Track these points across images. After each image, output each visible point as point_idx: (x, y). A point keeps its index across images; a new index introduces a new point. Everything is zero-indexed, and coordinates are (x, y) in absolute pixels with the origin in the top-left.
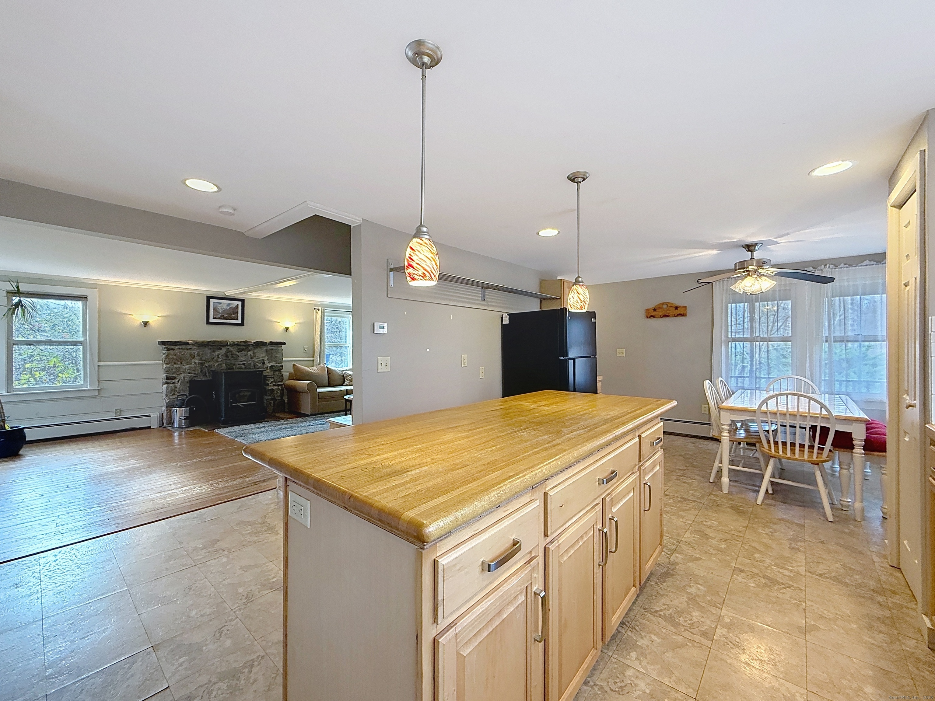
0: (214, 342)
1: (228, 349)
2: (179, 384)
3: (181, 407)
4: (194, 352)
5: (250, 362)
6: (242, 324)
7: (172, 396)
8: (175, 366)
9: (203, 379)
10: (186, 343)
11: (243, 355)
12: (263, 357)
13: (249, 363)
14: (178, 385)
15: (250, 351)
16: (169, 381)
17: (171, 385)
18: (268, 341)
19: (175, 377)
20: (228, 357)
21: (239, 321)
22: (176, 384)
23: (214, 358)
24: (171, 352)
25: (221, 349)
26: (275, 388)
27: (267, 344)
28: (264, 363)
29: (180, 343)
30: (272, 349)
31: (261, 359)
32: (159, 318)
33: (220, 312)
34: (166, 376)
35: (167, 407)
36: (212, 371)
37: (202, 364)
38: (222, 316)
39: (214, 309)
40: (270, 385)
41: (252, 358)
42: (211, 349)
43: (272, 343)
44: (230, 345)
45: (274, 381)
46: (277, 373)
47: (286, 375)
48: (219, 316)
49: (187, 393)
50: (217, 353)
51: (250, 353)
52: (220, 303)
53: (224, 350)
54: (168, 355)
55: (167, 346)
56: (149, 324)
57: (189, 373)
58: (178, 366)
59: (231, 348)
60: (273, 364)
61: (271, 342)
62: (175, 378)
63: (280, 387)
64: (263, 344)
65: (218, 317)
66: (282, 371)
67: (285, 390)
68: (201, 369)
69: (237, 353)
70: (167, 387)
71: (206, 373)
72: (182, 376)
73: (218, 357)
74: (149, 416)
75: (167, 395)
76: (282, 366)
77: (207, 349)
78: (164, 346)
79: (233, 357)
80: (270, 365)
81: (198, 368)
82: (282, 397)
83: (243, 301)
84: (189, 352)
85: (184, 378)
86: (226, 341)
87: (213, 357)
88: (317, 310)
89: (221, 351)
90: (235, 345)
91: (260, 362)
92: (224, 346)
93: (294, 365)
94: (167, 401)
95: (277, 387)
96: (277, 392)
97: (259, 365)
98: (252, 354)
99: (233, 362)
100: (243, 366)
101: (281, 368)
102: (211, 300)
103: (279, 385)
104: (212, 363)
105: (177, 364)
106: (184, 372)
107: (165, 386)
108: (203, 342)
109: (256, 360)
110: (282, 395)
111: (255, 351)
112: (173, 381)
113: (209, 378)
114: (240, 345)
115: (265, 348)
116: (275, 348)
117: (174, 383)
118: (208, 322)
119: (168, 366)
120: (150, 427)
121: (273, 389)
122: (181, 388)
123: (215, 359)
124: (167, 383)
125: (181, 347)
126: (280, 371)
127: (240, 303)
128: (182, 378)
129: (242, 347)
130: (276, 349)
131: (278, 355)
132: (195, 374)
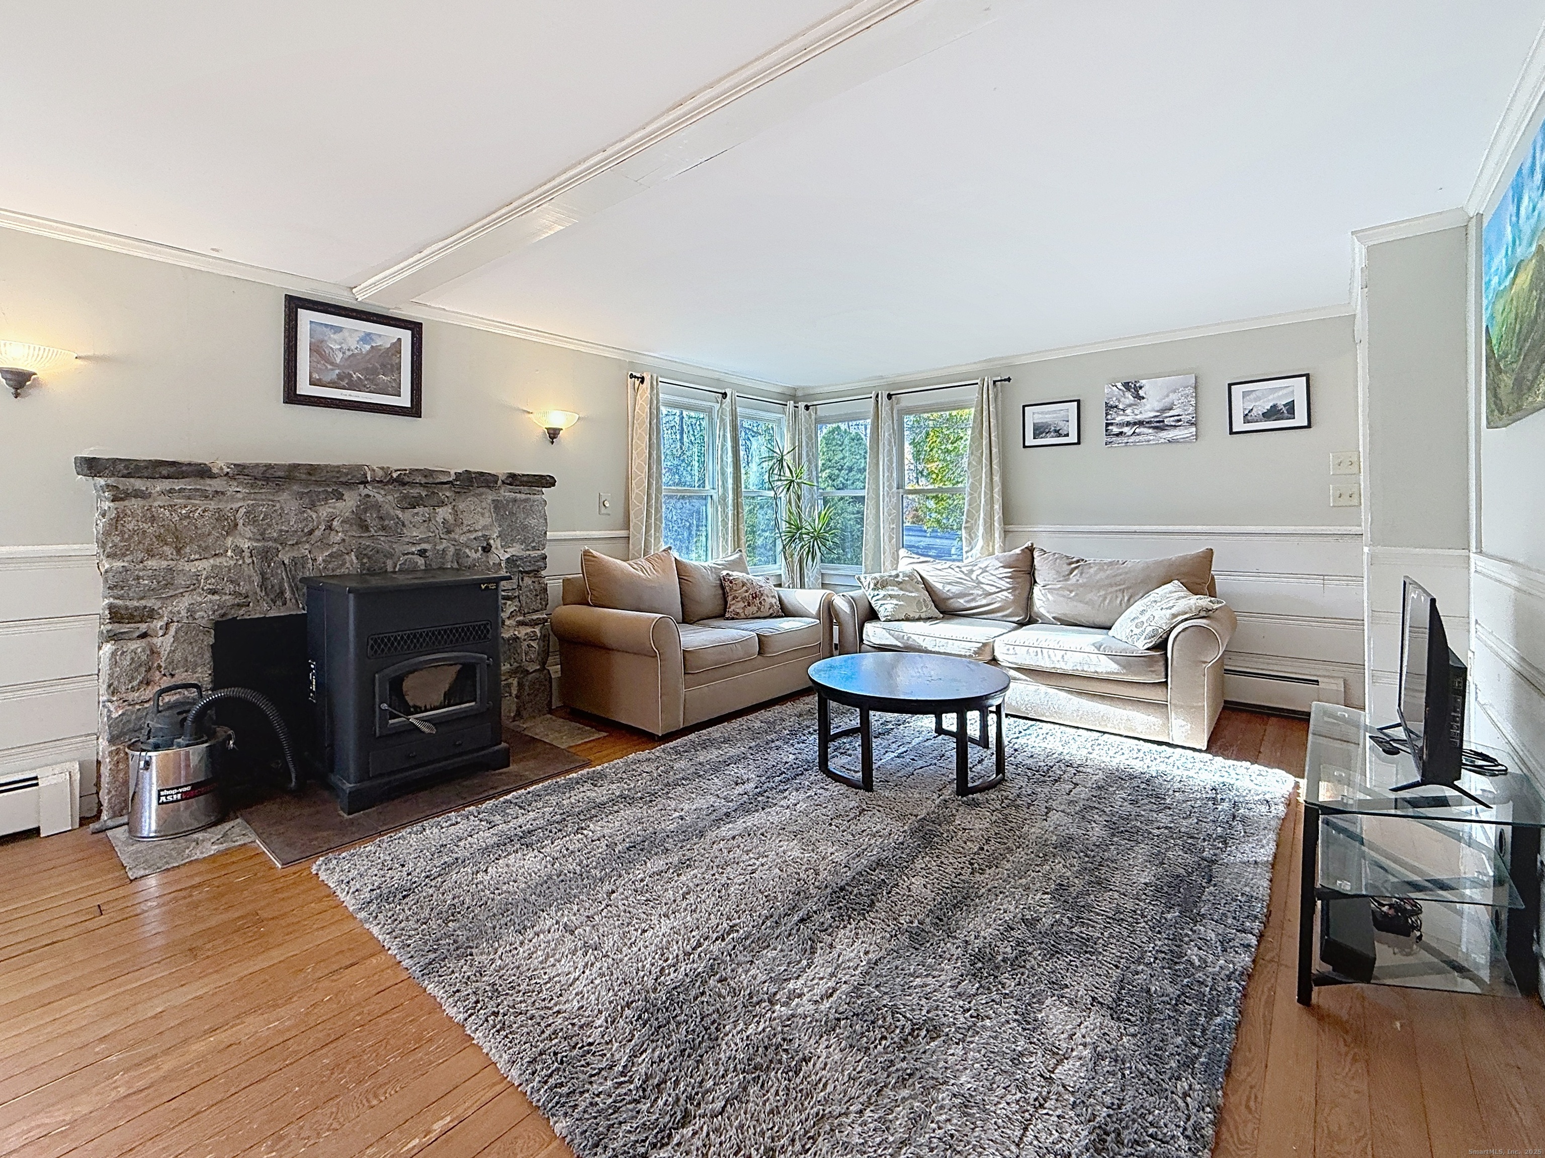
0: (312, 469)
1: (368, 496)
2: (169, 638)
3: (169, 745)
4: (235, 506)
5: (445, 544)
6: (415, 410)
7: (133, 689)
8: (152, 563)
9: (273, 614)
10: (203, 472)
11: (420, 519)
12: (485, 528)
13: (440, 547)
14: (164, 643)
15: (442, 504)
16: (124, 628)
17: (133, 645)
18: (500, 469)
19: (152, 610)
20: (366, 529)
21: (404, 400)
22: (155, 640)
23: (311, 532)
24: (134, 504)
25: (340, 497)
26: (523, 632)
27: (500, 482)
28: (487, 549)
29: (172, 469)
30: (515, 500)
31: (480, 534)
32: (79, 362)
33: (338, 361)
34: (111, 607)
35: (112, 740)
36: (304, 580)
37: (266, 555)
38: (340, 377)
39: (316, 349)
40: (507, 622)
41: (449, 532)
42: (301, 495)
43: (514, 479)
44: (374, 480)
45: (520, 611)
46: (528, 581)
47: (555, 586)
48: (333, 375)
49: (203, 675)
50: (324, 512)
51: (444, 513)
52: (338, 329)
53: (350, 501)
54: (118, 518)
55: (111, 481)
56: (37, 384)
57: (214, 592)
58: (164, 564)
59: (377, 495)
60: (515, 550)
61: (513, 476)
62: (151, 615)
63: (537, 630)
64: (486, 481)
65: (327, 378)
66: (543, 573)
67: (552, 638)
68: (263, 574)
69: (399, 513)
70: (114, 654)
71: (282, 593)
72: (182, 605)
73: (330, 528)
74: (32, 782)
75: (113, 690)
76: (544, 558)
77: (285, 496)
78: (101, 481)
79: (384, 528)
80: (507, 556)
81: (248, 571)
82: (543, 663)
83: (416, 328)
84: (212, 505)
85: (191, 612)
86: (360, 467)
87: (311, 526)
88: (637, 382)
89: (340, 504)
90: (393, 481)
91: (475, 544)
92: (348, 485)
93: (586, 553)
94: (115, 715)
95: (529, 630)
96: (529, 646)
97: (473, 555)
98: (450, 518)
99: (383, 543)
100: (421, 561)
101: (541, 564)
102: (301, 312)
103: (533, 623)
104: (304, 550)
105: (162, 556)
106: (193, 586)
107: (108, 648)
108: (269, 467)
109: (463, 539)
110: (545, 654)
111: (461, 506)
112: (143, 627)
113: (293, 607)
114: (412, 484)
115: (490, 496)
116: (523, 496)
117: (144, 636)
118: (292, 397)
119: (118, 564)
120: (37, 830)
121: (516, 639)
122: (178, 655)
123: (317, 533)
124: (113, 637)
125: (178, 485)
126: (535, 573)
127: (406, 336)
128: (184, 613)
129: (414, 492)
130: (526, 500)
131: (533, 522)
132: (236, 594)
